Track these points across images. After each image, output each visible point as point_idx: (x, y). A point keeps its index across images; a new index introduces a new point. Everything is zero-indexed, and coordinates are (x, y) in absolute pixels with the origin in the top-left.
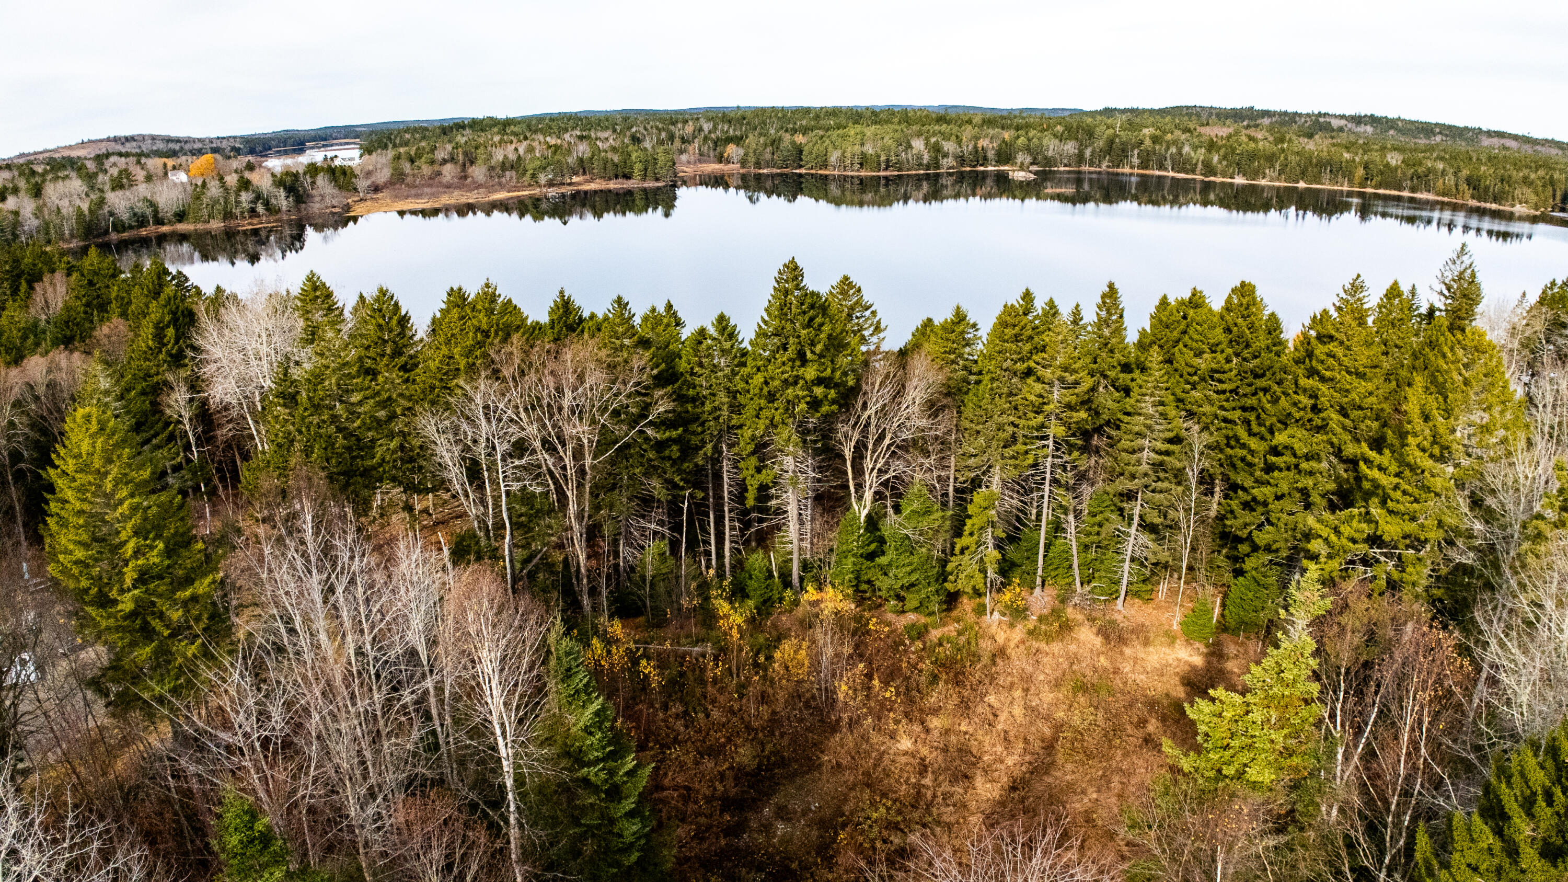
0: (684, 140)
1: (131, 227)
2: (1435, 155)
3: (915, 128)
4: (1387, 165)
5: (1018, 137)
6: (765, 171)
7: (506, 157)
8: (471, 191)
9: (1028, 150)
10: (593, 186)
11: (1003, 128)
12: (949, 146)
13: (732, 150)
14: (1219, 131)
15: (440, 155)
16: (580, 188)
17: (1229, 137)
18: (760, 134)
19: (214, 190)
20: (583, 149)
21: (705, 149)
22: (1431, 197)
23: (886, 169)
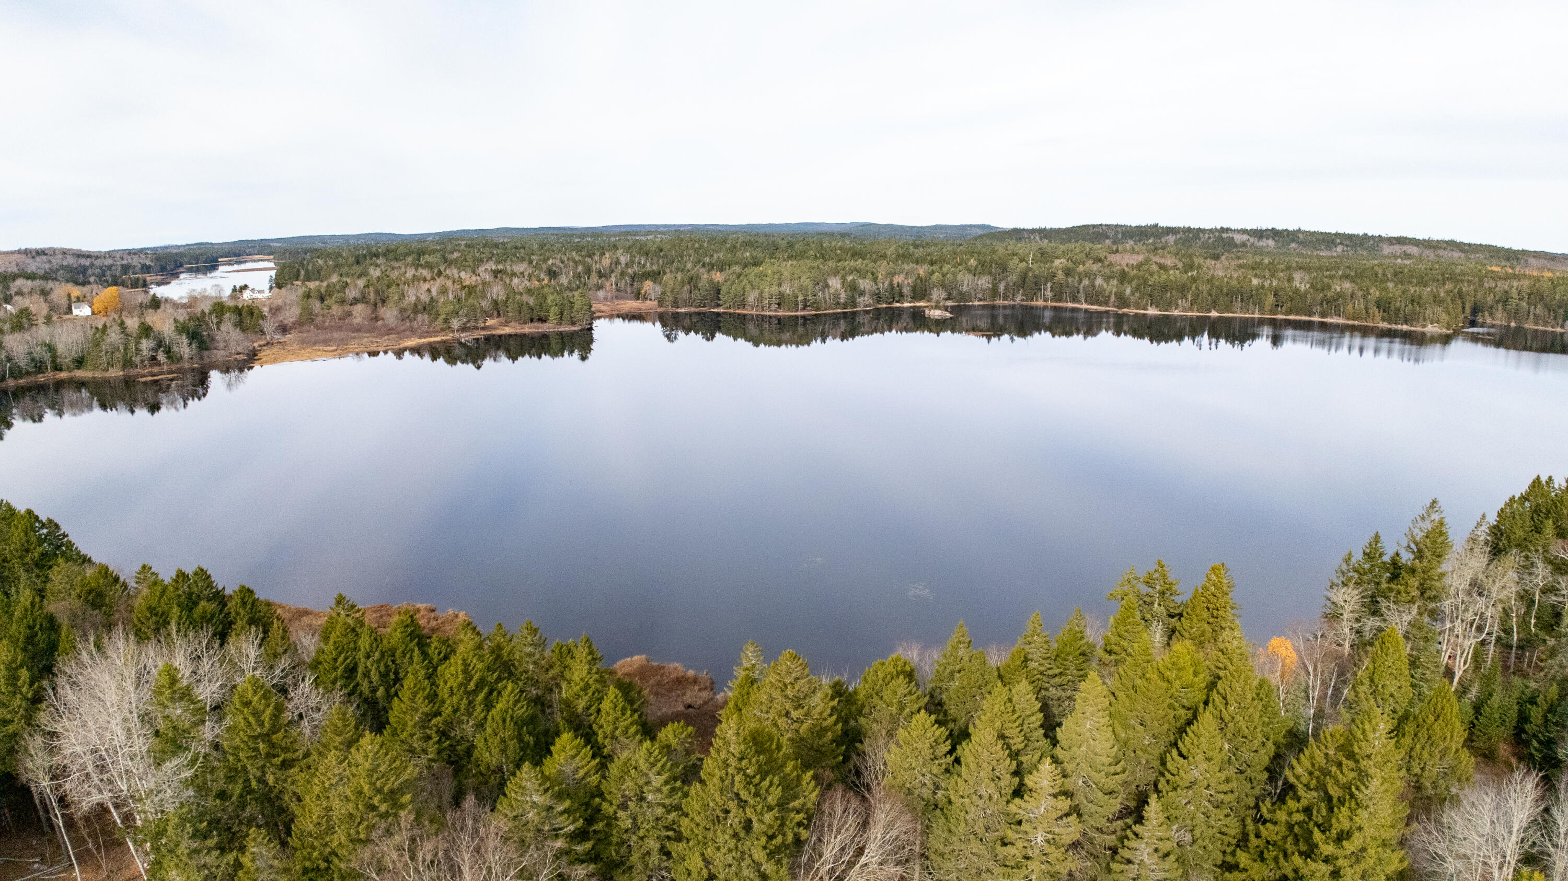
0: (601, 275)
1: (28, 373)
2: (1340, 273)
3: (831, 264)
4: (1296, 291)
5: (933, 273)
6: (683, 310)
7: (418, 299)
8: (382, 335)
9: (943, 286)
10: (507, 330)
11: (917, 262)
12: (865, 284)
13: (648, 286)
14: (1127, 259)
15: (352, 293)
16: (494, 332)
17: (1139, 266)
18: (678, 269)
19: (114, 336)
20: (497, 291)
21: (622, 285)
22: (1341, 321)
23: (804, 309)
